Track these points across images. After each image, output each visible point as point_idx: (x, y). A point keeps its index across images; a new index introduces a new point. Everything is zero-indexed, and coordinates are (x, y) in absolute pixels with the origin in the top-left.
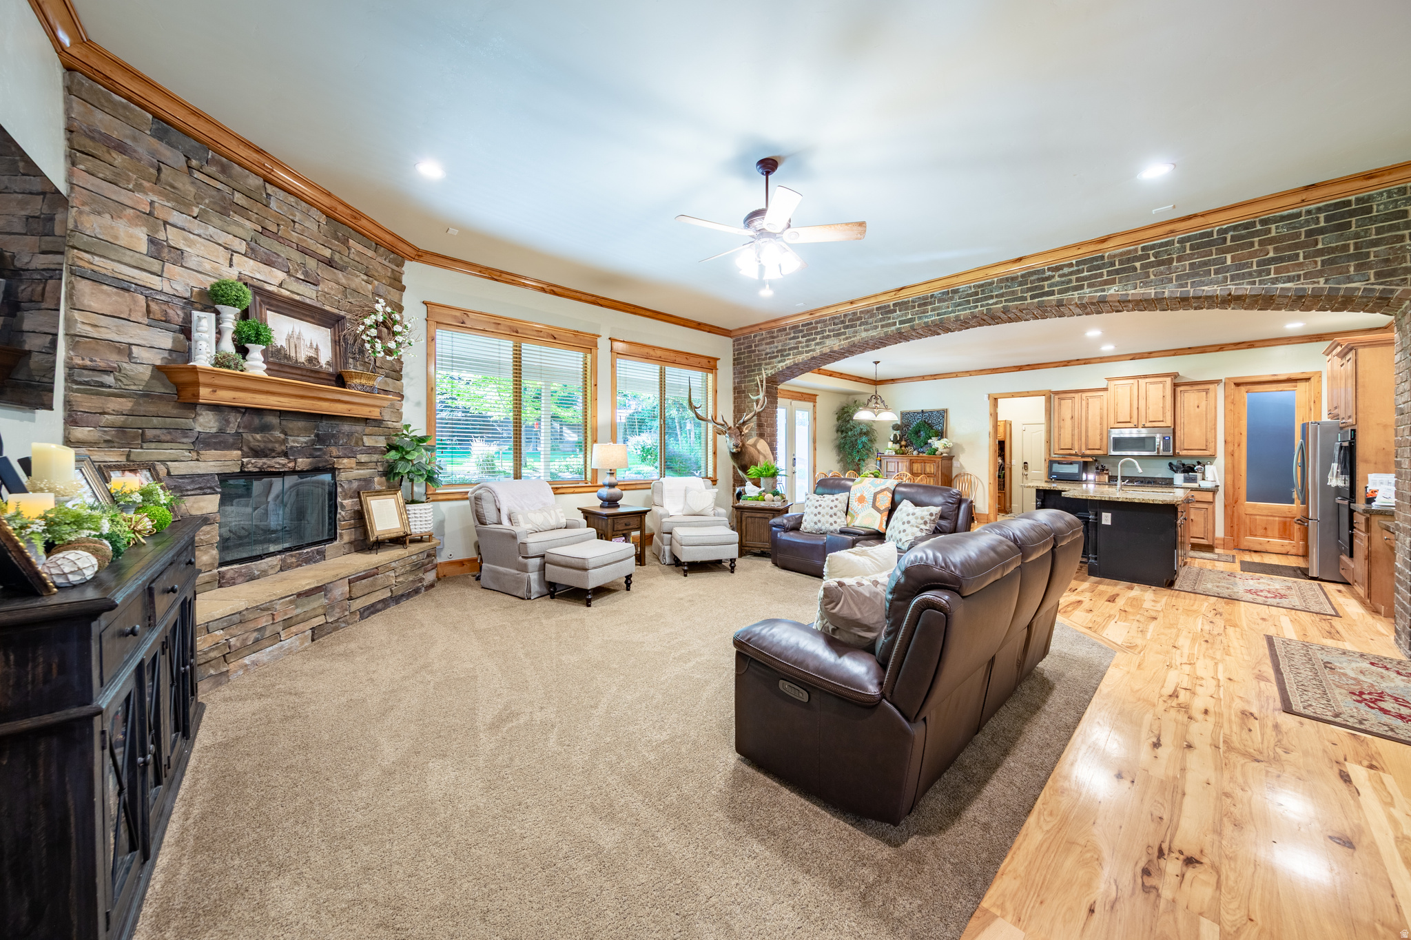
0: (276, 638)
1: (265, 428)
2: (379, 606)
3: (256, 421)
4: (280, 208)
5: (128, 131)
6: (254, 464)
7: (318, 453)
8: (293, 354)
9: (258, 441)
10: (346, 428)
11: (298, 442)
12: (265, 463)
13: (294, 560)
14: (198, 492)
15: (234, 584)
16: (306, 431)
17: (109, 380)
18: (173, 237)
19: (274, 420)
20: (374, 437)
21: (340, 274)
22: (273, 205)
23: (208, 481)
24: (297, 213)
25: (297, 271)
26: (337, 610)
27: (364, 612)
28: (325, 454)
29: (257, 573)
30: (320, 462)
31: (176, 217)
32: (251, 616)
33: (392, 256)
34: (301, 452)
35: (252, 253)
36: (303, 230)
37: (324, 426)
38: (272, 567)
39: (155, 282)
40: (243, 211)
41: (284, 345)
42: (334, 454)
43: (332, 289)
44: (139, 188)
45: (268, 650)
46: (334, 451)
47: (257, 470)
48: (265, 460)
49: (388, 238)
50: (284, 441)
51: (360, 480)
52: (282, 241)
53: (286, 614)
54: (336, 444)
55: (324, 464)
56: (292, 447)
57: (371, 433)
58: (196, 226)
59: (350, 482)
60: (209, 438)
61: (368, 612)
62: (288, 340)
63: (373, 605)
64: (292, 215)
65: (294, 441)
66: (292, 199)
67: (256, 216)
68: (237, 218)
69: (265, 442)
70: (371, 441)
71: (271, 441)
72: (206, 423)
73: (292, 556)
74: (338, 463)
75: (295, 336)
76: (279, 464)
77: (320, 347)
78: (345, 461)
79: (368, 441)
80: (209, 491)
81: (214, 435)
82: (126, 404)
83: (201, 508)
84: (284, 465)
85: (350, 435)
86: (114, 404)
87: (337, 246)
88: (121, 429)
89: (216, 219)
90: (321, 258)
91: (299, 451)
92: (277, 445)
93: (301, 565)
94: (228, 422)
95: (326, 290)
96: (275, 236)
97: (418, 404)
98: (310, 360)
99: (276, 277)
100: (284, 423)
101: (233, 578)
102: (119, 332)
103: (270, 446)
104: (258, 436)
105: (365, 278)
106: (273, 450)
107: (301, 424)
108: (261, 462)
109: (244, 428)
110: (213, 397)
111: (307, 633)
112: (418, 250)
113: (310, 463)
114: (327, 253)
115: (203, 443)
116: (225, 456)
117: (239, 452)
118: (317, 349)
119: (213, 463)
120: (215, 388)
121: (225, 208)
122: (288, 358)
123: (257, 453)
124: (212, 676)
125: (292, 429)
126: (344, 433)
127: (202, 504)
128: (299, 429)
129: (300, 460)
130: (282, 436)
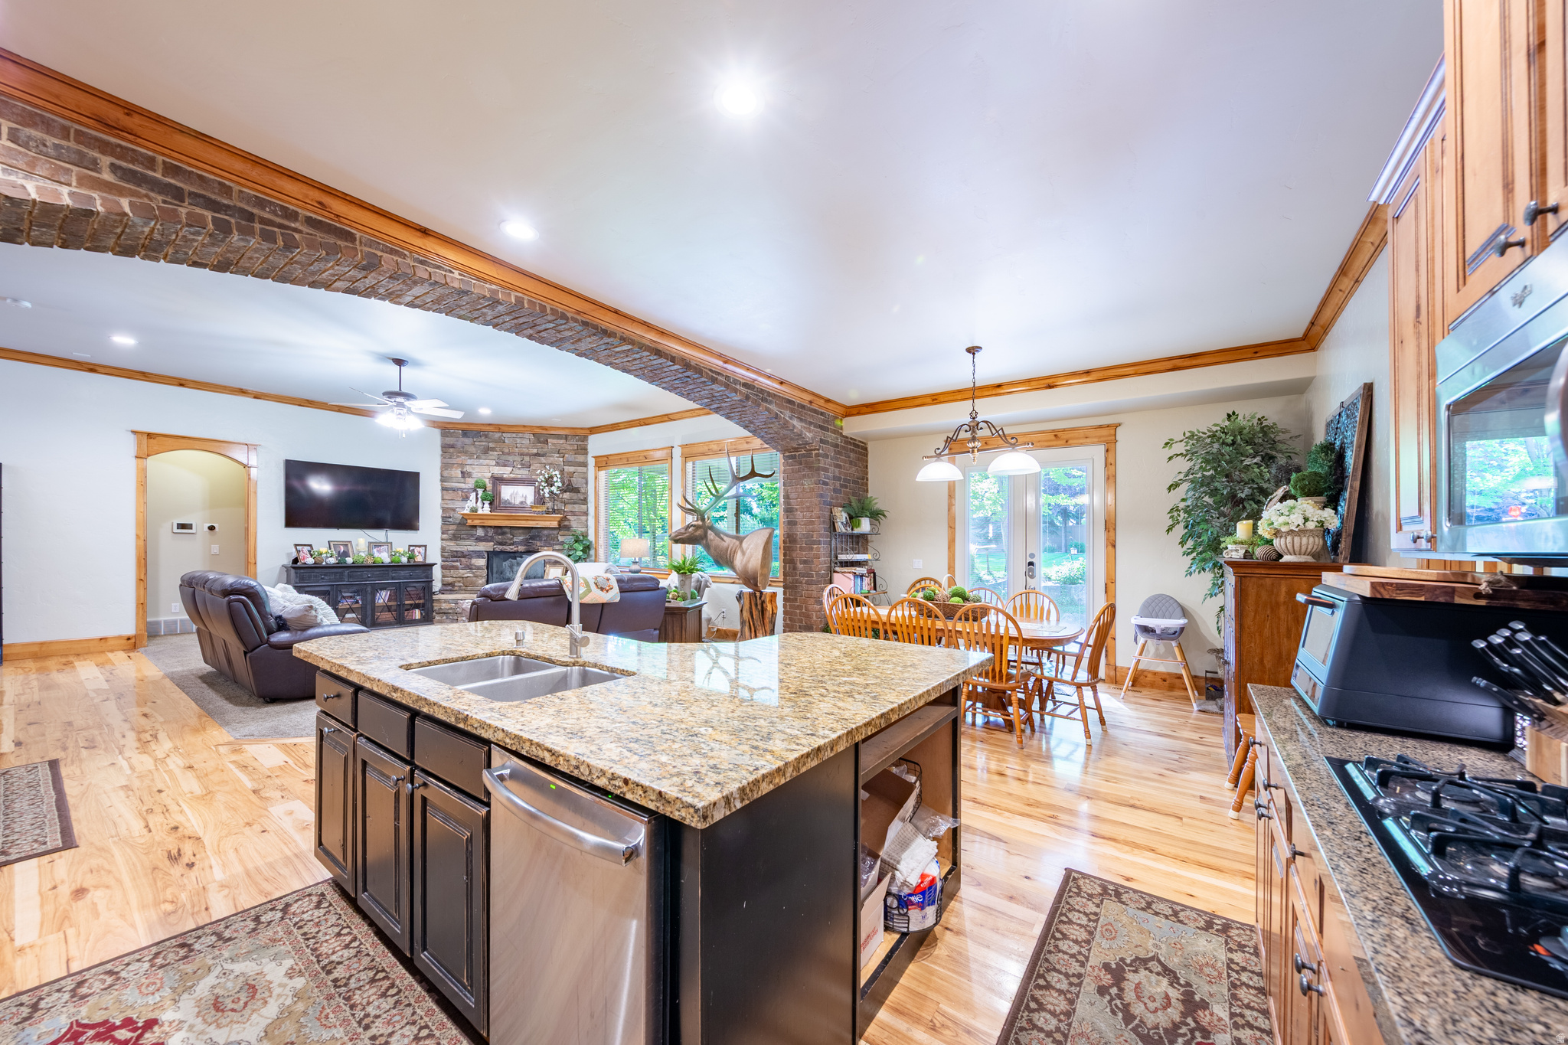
1: (503, 534)
3: (500, 531)
4: (510, 441)
5: (455, 439)
6: (499, 548)
8: (513, 502)
9: (500, 539)
10: (546, 532)
11: (519, 539)
12: (503, 548)
14: (477, 557)
16: (523, 534)
17: (450, 520)
18: (468, 469)
19: (508, 530)
21: (542, 458)
22: (507, 441)
23: (481, 553)
25: (518, 464)
31: (469, 462)
33: (577, 438)
34: (520, 543)
35: (498, 464)
37: (533, 531)
39: (462, 486)
40: (493, 449)
41: (509, 498)
44: (458, 456)
46: (539, 543)
47: (500, 550)
48: (504, 546)
49: (567, 431)
50: (512, 539)
52: (511, 454)
54: (540, 540)
56: (516, 541)
58: (476, 462)
60: (481, 538)
62: (511, 496)
64: (515, 441)
65: (516, 539)
66: (514, 435)
68: (491, 453)
69: (502, 539)
71: (505, 539)
72: (480, 532)
74: (541, 549)
75: (515, 494)
76: (510, 548)
78: (545, 548)
79: (561, 539)
80: (481, 557)
81: (483, 537)
82: (455, 527)
84: (512, 549)
85: (548, 535)
86: (451, 527)
87: (539, 447)
88: (454, 535)
89: (483, 457)
92: (508, 540)
94: (487, 532)
95: (533, 469)
96: (509, 454)
98: (522, 503)
99: (508, 471)
100: (513, 531)
102: (453, 504)
103: (505, 541)
104: (500, 537)
106: (506, 543)
107: (520, 531)
108: (501, 547)
109: (494, 533)
112: (588, 429)
113: (525, 549)
115: (479, 539)
116: (487, 545)
117: (493, 543)
118: (526, 497)
119: (483, 547)
120: (473, 520)
121: (487, 451)
122: (510, 503)
123: (500, 544)
125: (516, 533)
126: (544, 535)
129: (519, 547)
130: (511, 537)
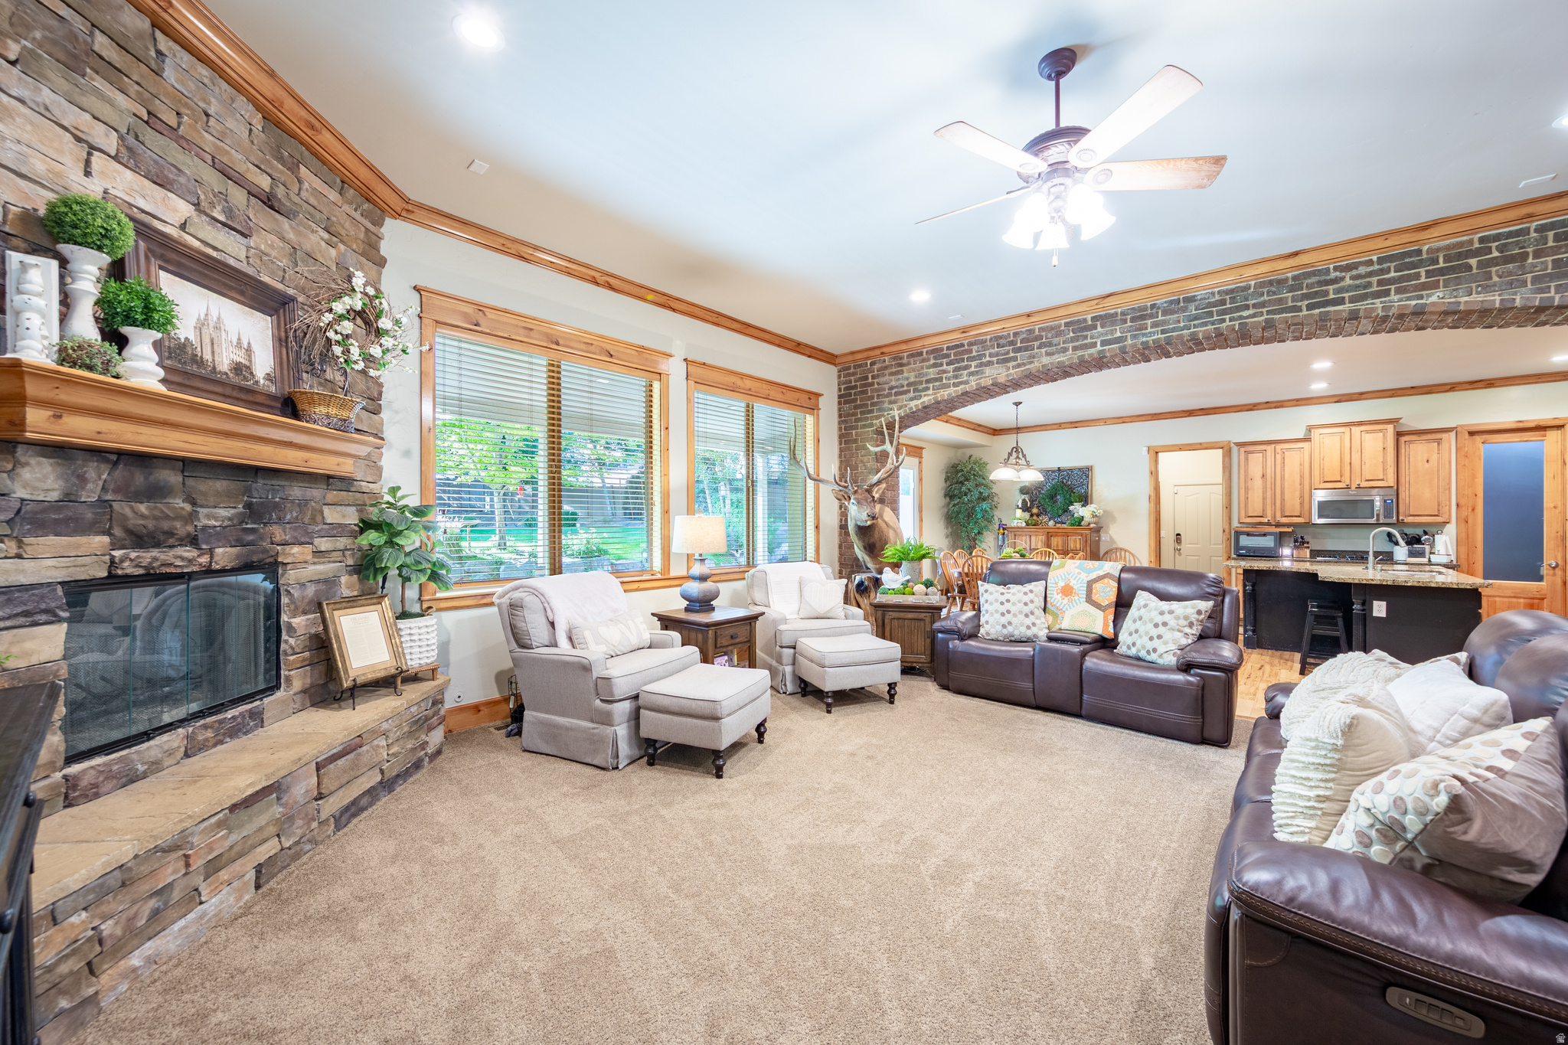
0: (192, 899)
1: (155, 493)
2: (364, 801)
3: (139, 479)
4: (183, 84)
6: (133, 560)
7: (251, 538)
8: (207, 356)
9: (143, 517)
10: (296, 492)
11: (216, 519)
12: (155, 559)
13: (209, 734)
14: (21, 620)
15: (97, 796)
16: (229, 495)
19: (171, 477)
20: (339, 508)
21: (285, 224)
22: (169, 73)
23: (42, 597)
24: (213, 100)
25: (212, 205)
26: (299, 822)
27: (341, 816)
28: (262, 538)
29: (141, 768)
30: (253, 552)
32: (145, 869)
33: (366, 206)
34: (220, 536)
35: (129, 156)
36: (223, 133)
37: (260, 488)
38: (170, 753)
40: (113, 72)
41: (192, 338)
42: (277, 539)
43: (272, 247)
45: (176, 927)
46: (278, 533)
47: (141, 571)
48: (154, 552)
49: (363, 173)
50: (192, 517)
51: (318, 581)
52: (185, 145)
53: (211, 850)
54: (280, 521)
55: (261, 556)
56: (205, 528)
57: (335, 500)
58: (15, 82)
59: (303, 585)
60: (43, 511)
61: (347, 815)
62: (200, 328)
63: (354, 802)
64: (204, 100)
65: (208, 517)
66: (204, 71)
67: (136, 87)
68: (99, 83)
69: (155, 518)
70: (336, 515)
71: (167, 517)
72: (37, 481)
73: (205, 727)
74: (284, 554)
75: (212, 324)
76: (182, 558)
77: (255, 347)
78: (296, 549)
79: (331, 515)
80: (44, 617)
81: (55, 506)
83: (27, 654)
84: (190, 561)
85: (303, 504)
87: (281, 172)
89: (55, 73)
90: (254, 190)
91: (218, 534)
92: (178, 524)
93: (221, 742)
94: (83, 480)
95: (263, 247)
96: (174, 134)
97: (407, 453)
98: (238, 368)
99: (175, 211)
100: (190, 482)
101: (96, 786)
103: (166, 525)
104: (143, 508)
105: (326, 236)
106: (170, 534)
107: (221, 485)
108: (147, 556)
109: (116, 491)
110: (55, 427)
111: (247, 877)
112: (407, 201)
113: (238, 556)
114: (265, 183)
115: (31, 521)
116: (78, 546)
117: (106, 539)
118: (249, 351)
119: (53, 561)
120: (60, 409)
121: (75, 58)
122: (199, 362)
123: (140, 539)
124: (62, 1012)
125: (204, 494)
126: (293, 502)
127: (28, 645)
128: (218, 494)
129: (219, 551)
130: (188, 507)
